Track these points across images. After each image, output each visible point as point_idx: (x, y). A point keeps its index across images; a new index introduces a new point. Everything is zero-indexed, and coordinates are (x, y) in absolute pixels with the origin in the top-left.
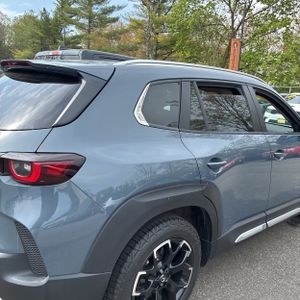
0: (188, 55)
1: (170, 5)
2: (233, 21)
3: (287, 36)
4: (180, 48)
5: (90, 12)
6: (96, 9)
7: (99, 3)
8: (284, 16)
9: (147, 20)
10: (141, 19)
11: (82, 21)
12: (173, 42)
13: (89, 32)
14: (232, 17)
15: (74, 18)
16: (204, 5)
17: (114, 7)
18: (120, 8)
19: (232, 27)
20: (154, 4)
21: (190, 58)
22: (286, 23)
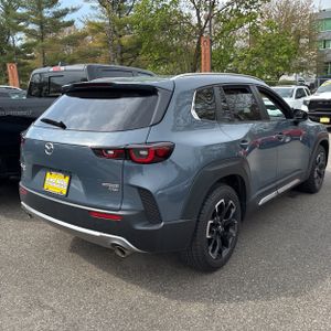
0: (156, 57)
1: (130, 4)
2: (199, 19)
3: (254, 31)
4: (147, 50)
5: (41, 16)
6: (47, 13)
7: (50, 7)
8: (248, 10)
9: (108, 21)
10: (101, 21)
11: (31, 27)
12: (139, 45)
13: (42, 39)
14: (198, 14)
15: (22, 24)
16: (168, 4)
17: (67, 10)
18: (74, 10)
19: (199, 25)
20: (113, 4)
21: (159, 60)
22: (252, 17)
